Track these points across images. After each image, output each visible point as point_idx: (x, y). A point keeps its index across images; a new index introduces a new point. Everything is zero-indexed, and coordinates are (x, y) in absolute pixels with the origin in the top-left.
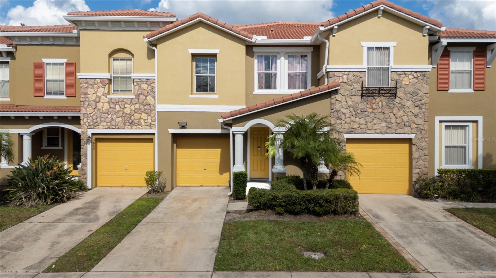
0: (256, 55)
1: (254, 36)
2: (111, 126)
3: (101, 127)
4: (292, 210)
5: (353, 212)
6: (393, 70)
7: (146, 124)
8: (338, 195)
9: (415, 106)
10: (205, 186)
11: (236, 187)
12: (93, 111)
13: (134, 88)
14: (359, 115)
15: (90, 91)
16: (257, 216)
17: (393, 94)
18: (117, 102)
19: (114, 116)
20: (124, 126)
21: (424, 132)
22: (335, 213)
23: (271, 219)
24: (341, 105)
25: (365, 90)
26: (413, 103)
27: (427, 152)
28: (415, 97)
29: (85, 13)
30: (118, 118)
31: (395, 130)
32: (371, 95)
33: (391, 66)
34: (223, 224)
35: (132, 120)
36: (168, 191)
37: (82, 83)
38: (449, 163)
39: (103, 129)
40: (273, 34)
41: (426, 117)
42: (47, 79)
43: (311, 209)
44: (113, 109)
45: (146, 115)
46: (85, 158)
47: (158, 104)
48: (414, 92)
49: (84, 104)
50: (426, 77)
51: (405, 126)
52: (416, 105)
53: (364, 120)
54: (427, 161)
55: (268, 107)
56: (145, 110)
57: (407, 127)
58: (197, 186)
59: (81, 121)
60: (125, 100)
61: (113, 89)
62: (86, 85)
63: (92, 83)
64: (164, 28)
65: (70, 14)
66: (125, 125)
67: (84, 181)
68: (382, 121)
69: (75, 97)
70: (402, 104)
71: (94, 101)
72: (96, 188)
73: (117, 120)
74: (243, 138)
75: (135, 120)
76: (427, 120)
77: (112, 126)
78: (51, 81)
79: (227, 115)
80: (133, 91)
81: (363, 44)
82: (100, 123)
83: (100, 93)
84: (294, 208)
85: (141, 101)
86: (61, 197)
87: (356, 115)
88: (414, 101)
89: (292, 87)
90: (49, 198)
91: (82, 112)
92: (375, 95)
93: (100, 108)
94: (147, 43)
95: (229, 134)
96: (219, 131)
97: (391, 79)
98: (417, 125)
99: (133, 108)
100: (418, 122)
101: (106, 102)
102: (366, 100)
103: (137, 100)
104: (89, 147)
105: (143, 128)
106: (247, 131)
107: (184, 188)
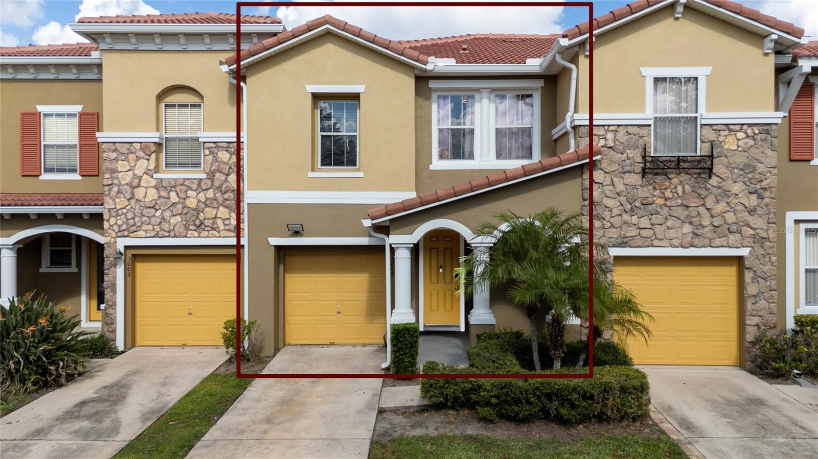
0: (434, 96)
1: (432, 59)
2: (160, 233)
3: (142, 233)
4: (513, 415)
5: (638, 417)
6: (704, 122)
7: (227, 227)
8: (609, 383)
9: (750, 193)
10: (338, 345)
11: (398, 354)
12: (127, 203)
13: (206, 159)
14: (639, 210)
15: (122, 166)
16: (439, 425)
17: (706, 170)
18: (173, 186)
19: (167, 214)
20: (185, 232)
21: (767, 244)
22: (601, 418)
23: (470, 432)
24: (603, 192)
25: (649, 162)
26: (745, 186)
27: (774, 283)
28: (750, 176)
29: (112, 20)
30: (175, 217)
31: (710, 240)
32: (661, 170)
33: (701, 115)
34: (371, 445)
35: (200, 221)
36: (269, 357)
37: (107, 150)
38: (812, 302)
39: (146, 237)
40: (466, 55)
41: (771, 214)
42: (45, 143)
43: (551, 412)
44: (165, 200)
45: (227, 211)
46: (111, 294)
47: (248, 190)
48: (747, 166)
49: (110, 190)
50: (771, 135)
51: (730, 232)
52: (751, 190)
53: (649, 221)
54: (776, 301)
55: (459, 195)
56: (224, 202)
57: (734, 234)
58: (323, 345)
59: (105, 223)
60: (187, 183)
61: (166, 161)
62: (114, 155)
63: (125, 151)
64: (259, 46)
65: (83, 20)
66: (187, 229)
67: (111, 336)
68: (684, 222)
69: (98, 176)
70: (724, 189)
71: (130, 184)
72: (133, 350)
73: (172, 221)
74: (411, 255)
75: (206, 221)
76: (774, 220)
77: (163, 232)
78: (52, 146)
79: (379, 213)
80: (202, 164)
81: (645, 71)
82: (140, 226)
83: (140, 170)
84: (516, 410)
85: (217, 184)
86: (54, 377)
87: (632, 210)
88: (748, 183)
89: (504, 155)
90: (30, 379)
91: (106, 206)
92: (669, 170)
93: (141, 198)
94: (228, 75)
95: (384, 246)
96: (364, 241)
97: (701, 139)
98: (754, 229)
99: (202, 197)
100: (755, 224)
101: (151, 187)
102: (652, 182)
103: (209, 182)
104: (120, 271)
105: (222, 236)
106: (418, 242)
107: (300, 348)
